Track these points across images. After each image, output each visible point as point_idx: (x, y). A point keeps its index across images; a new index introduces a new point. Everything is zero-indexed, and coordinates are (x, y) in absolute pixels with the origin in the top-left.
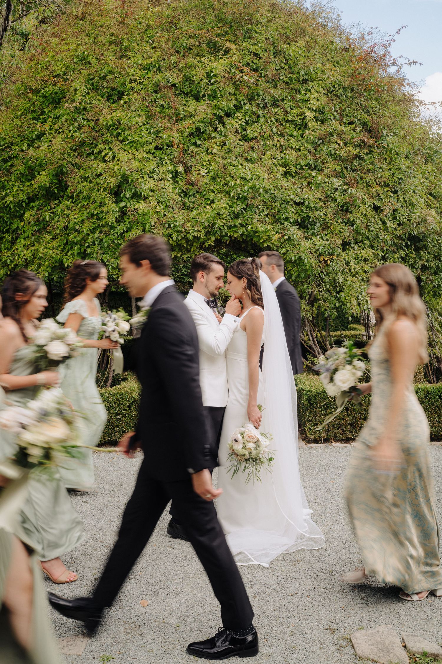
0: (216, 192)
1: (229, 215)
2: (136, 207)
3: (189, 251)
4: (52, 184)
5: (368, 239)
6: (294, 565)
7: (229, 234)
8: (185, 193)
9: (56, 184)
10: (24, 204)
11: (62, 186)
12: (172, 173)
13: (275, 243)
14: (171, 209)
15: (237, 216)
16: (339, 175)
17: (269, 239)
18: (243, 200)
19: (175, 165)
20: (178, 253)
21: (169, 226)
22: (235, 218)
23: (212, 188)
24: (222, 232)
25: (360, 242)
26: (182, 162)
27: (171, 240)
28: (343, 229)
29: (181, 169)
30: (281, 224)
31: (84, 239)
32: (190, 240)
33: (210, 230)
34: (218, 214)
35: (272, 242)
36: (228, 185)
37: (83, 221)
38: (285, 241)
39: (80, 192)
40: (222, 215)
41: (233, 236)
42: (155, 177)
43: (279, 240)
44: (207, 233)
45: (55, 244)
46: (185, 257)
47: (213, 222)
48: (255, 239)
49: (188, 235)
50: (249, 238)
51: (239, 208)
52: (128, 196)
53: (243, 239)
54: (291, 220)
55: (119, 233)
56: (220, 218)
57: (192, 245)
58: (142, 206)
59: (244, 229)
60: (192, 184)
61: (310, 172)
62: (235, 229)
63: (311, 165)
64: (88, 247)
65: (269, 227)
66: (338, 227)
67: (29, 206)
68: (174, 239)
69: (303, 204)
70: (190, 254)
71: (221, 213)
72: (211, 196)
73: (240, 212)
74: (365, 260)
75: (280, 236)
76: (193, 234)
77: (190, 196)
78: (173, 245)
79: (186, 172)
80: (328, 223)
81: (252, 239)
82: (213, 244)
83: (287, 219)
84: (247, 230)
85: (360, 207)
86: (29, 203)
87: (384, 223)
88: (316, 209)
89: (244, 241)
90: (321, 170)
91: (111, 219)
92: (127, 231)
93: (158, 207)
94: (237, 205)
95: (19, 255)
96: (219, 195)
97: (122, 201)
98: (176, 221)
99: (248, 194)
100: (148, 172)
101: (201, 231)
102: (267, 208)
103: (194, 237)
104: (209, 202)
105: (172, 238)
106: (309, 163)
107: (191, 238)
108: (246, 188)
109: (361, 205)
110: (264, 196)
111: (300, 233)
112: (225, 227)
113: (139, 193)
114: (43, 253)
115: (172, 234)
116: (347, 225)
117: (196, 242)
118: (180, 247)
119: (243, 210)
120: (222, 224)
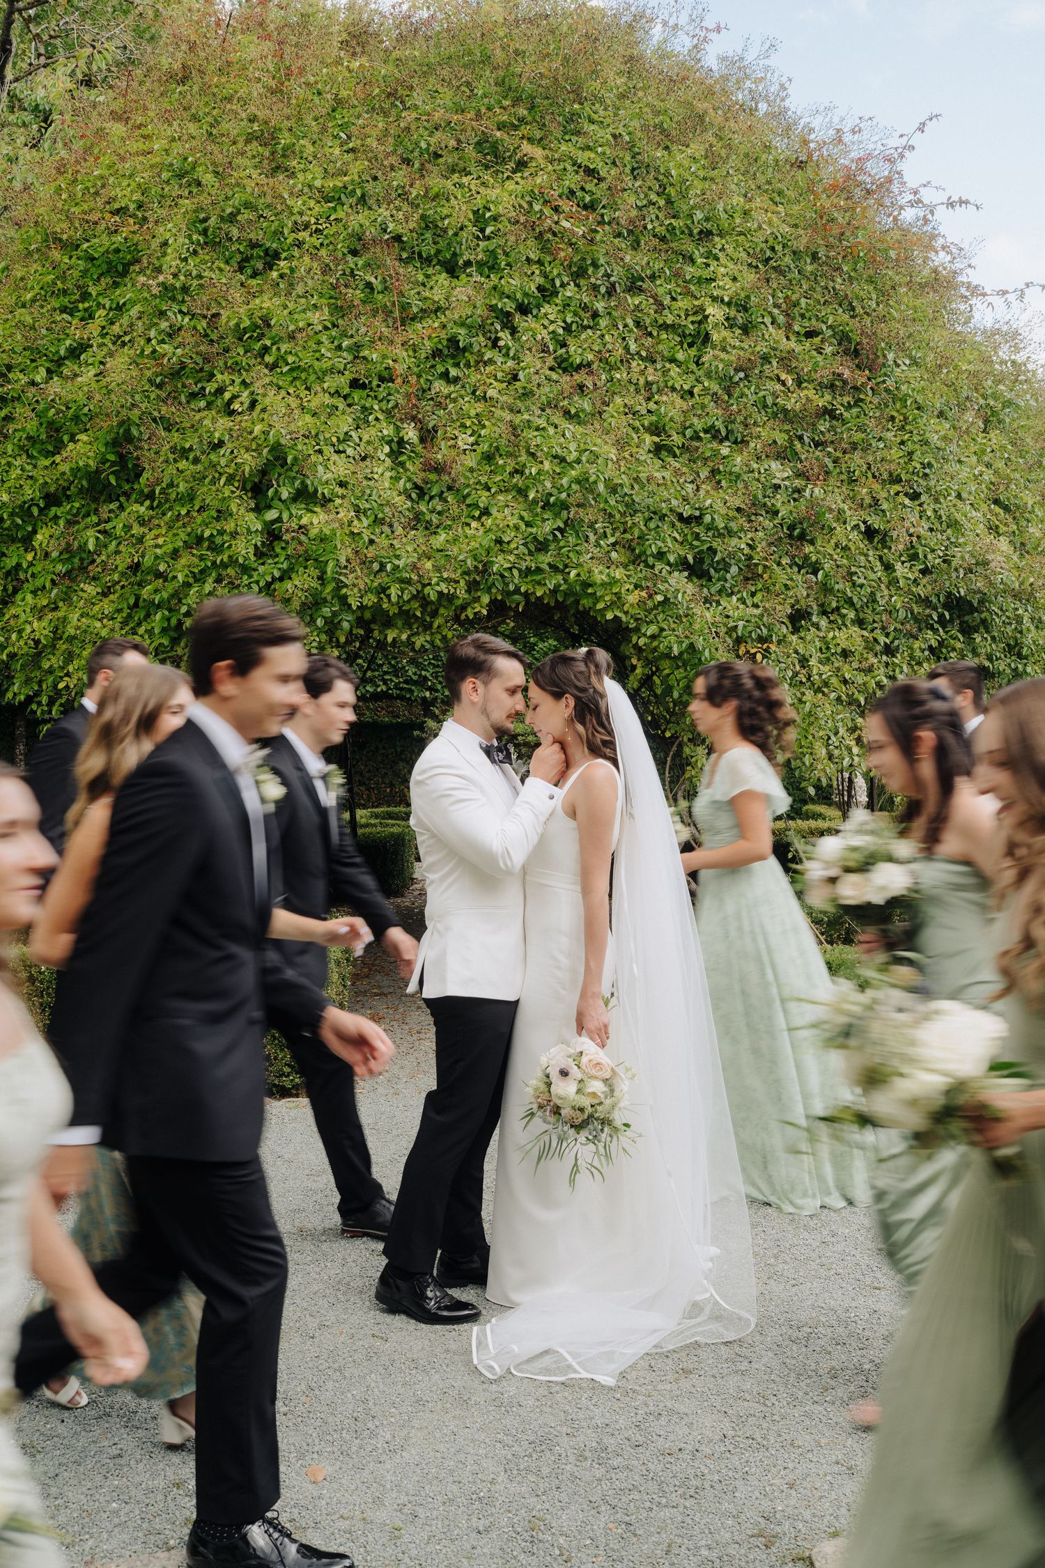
0: (493, 490)
1: (525, 545)
2: (304, 521)
3: (427, 627)
4: (103, 463)
5: (852, 604)
6: (676, 1380)
7: (523, 589)
8: (421, 491)
9: (113, 464)
10: (35, 511)
11: (129, 469)
12: (389, 443)
13: (632, 611)
14: (386, 529)
15: (542, 546)
16: (785, 454)
17: (618, 601)
18: (557, 509)
19: (399, 424)
20: (401, 632)
21: (382, 567)
22: (539, 550)
23: (483, 479)
24: (507, 585)
25: (832, 613)
26: (414, 418)
27: (385, 600)
28: (791, 579)
29: (411, 434)
30: (647, 566)
31: (178, 596)
32: (432, 603)
33: (478, 577)
34: (499, 541)
35: (625, 609)
36: (522, 473)
37: (175, 554)
38: (655, 607)
39: (171, 485)
40: (509, 543)
41: (534, 593)
42: (350, 451)
43: (641, 603)
44: (472, 586)
45: (107, 606)
46: (419, 641)
47: (485, 559)
48: (586, 602)
49: (427, 590)
50: (572, 599)
51: (548, 526)
52: (285, 495)
53: (557, 600)
54: (672, 558)
55: (262, 583)
56: (502, 551)
57: (434, 614)
58: (317, 520)
59: (560, 577)
60: (439, 469)
61: (715, 445)
63: (719, 431)
65: (619, 573)
66: (781, 576)
67: (46, 515)
68: (394, 599)
69: (698, 520)
70: (432, 634)
71: (506, 539)
72: (483, 498)
73: (550, 538)
74: (845, 654)
75: (644, 594)
76: (438, 588)
77: (431, 498)
78: (391, 613)
79: (422, 440)
80: (756, 565)
81: (577, 602)
83: (661, 555)
84: (566, 580)
85: (832, 529)
86: (47, 507)
87: (888, 567)
88: (730, 533)
89: (560, 606)
90: (741, 443)
91: (243, 549)
92: (281, 579)
93: (356, 522)
94: (544, 520)
95: (20, 632)
96: (501, 497)
97: (269, 507)
98: (398, 557)
99: (568, 495)
100: (334, 440)
101: (458, 582)
102: (614, 529)
103: (440, 594)
104: (477, 514)
105: (389, 596)
106: (713, 426)
107: (433, 597)
108: (565, 481)
109: (835, 525)
110: (606, 501)
111: (690, 588)
112: (515, 572)
113: (311, 489)
114: (78, 628)
115: (389, 588)
116: (803, 571)
117: (445, 607)
118: (406, 617)
119: (557, 533)
120: (507, 565)
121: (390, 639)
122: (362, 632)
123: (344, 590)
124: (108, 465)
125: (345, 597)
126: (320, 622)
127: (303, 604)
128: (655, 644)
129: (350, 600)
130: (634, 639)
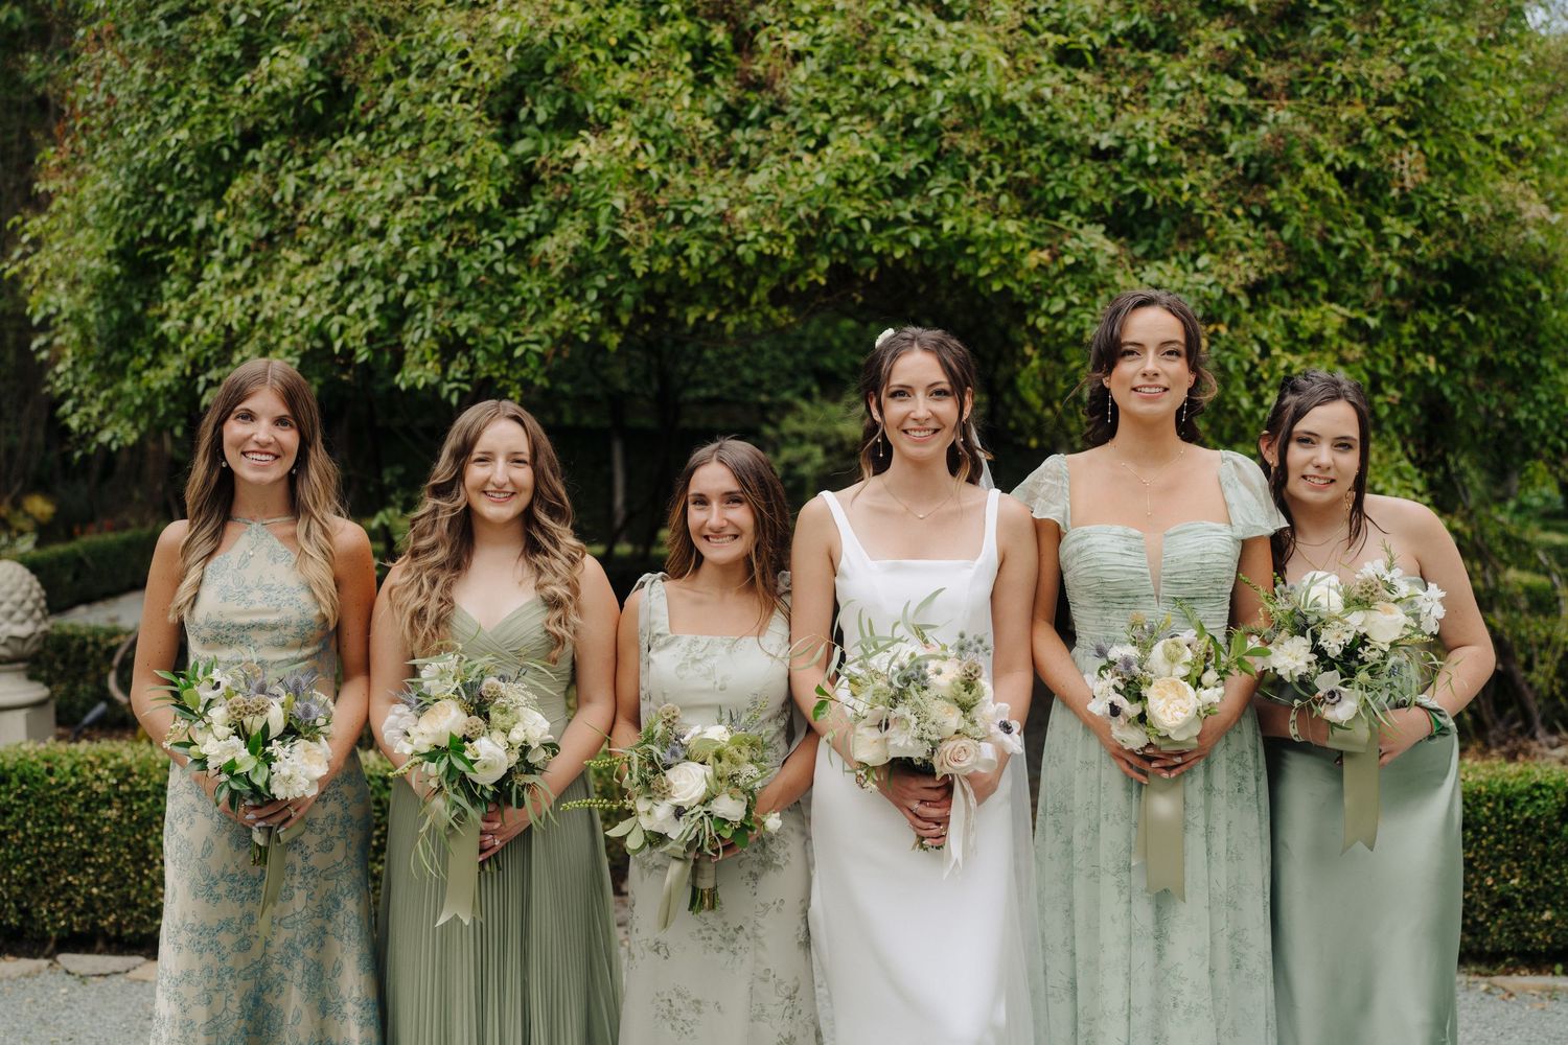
0: (835, 111)
1: (879, 186)
2: (569, 153)
3: (743, 302)
4: (308, 85)
5: (1321, 271)
7: (876, 249)
8: (733, 116)
9: (320, 85)
10: (226, 154)
11: (337, 94)
12: (691, 49)
13: (1027, 281)
14: (683, 163)
15: (903, 188)
16: (1230, 66)
17: (1010, 263)
18: (924, 137)
19: (705, 22)
20: (708, 310)
21: (678, 219)
22: (898, 194)
23: (822, 96)
24: (852, 242)
25: (1295, 285)
26: (725, 17)
27: (683, 264)
28: (1247, 235)
29: (719, 35)
30: (1048, 216)
31: (398, 258)
32: (749, 268)
33: (814, 233)
34: (842, 182)
35: (1019, 276)
36: (875, 86)
37: (396, 205)
38: (1061, 274)
39: (395, 110)
40: (856, 183)
41: (891, 254)
42: (634, 57)
43: (1042, 268)
44: (805, 245)
45: (309, 278)
46: (731, 323)
47: (823, 206)
48: (962, 266)
49: (741, 250)
50: (942, 264)
51: (914, 160)
52: (542, 117)
53: (922, 265)
54: (1083, 207)
55: (511, 242)
56: (848, 196)
57: (752, 285)
58: (587, 151)
59: (926, 232)
60: (760, 85)
61: (1138, 54)
62: (899, 231)
63: (1147, 32)
64: (410, 285)
65: (1011, 226)
66: (1236, 231)
67: (242, 161)
68: (695, 262)
69: (1115, 153)
70: (750, 313)
71: (853, 177)
72: (820, 121)
73: (915, 176)
74: (1317, 340)
75: (1045, 255)
76: (757, 247)
77: (750, 124)
78: (691, 283)
79: (737, 48)
80: (1200, 216)
81: (951, 268)
82: (823, 281)
83: (1066, 203)
84: (936, 237)
85: (1301, 169)
86: (244, 151)
87: (1373, 223)
88: (1163, 170)
89: (927, 274)
90: (1175, 50)
91: (482, 195)
92: (538, 236)
93: (642, 155)
94: (905, 151)
95: (207, 315)
96: (843, 120)
97: (522, 136)
98: (701, 203)
99: (942, 116)
100: (613, 41)
101: (784, 239)
102: (1003, 168)
103: (760, 254)
104: (812, 143)
105: (687, 259)
106: (1136, 27)
107: (751, 259)
108: (938, 95)
109: (1304, 163)
110: (992, 125)
111: (1111, 248)
112: (867, 225)
113: (580, 110)
114: (273, 309)
115: (687, 246)
116: (1262, 225)
117: (768, 275)
118: (711, 287)
119: (923, 167)
120: (853, 214)
121: (691, 319)
122: (652, 310)
123: (624, 251)
124: (313, 87)
125: (627, 258)
126: (592, 296)
127: (566, 269)
128: (1060, 325)
129: (633, 264)
130: (1030, 320)
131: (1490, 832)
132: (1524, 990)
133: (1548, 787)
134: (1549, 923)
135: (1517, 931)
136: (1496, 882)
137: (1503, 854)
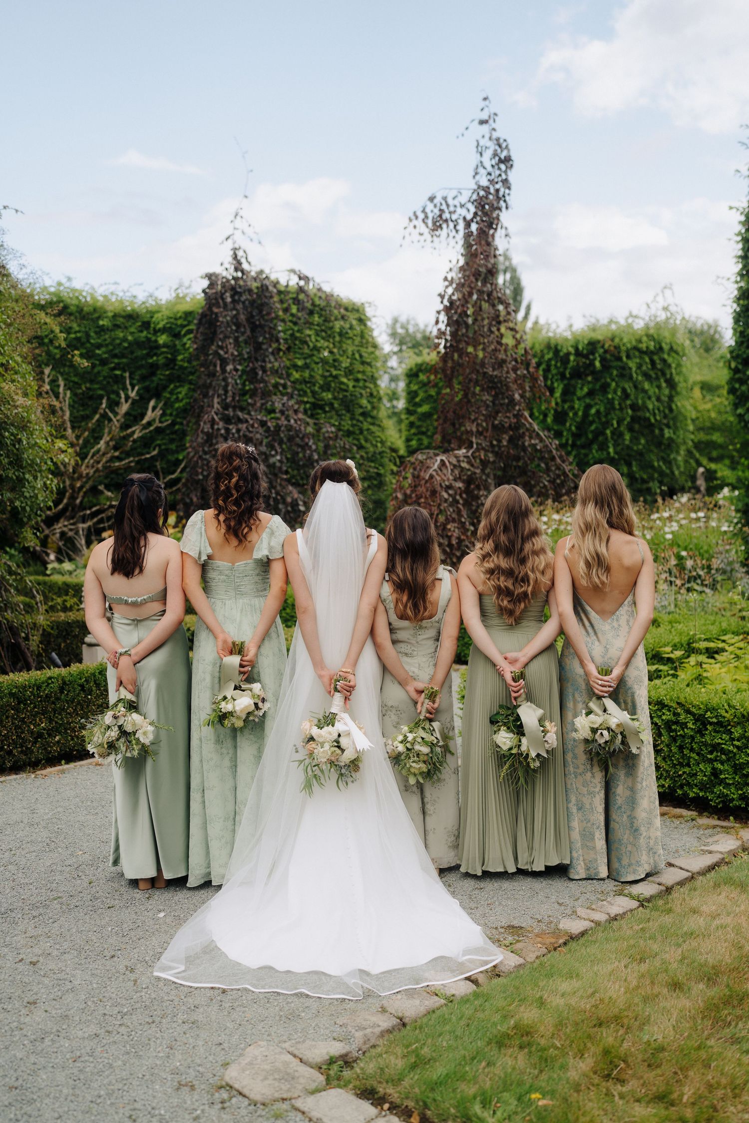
131: (31, 703)
132: (51, 773)
133: (53, 678)
134: (58, 742)
135: (46, 749)
136: (35, 727)
137: (38, 713)
